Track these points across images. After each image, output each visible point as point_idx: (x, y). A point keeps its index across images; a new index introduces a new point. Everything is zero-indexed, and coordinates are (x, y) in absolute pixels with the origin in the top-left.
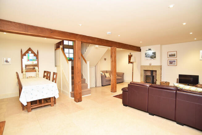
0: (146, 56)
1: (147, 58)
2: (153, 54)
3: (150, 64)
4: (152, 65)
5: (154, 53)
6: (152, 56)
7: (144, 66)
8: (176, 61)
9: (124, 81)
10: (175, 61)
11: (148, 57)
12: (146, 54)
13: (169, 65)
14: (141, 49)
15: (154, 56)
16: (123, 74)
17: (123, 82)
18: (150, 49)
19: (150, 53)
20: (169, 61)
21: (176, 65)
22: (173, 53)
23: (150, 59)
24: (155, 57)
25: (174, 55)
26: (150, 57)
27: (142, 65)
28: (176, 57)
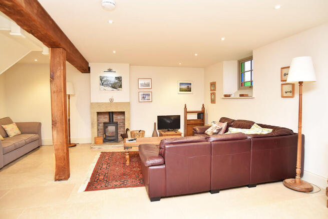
0: (103, 82)
1: (105, 88)
2: (117, 81)
3: (111, 100)
4: (114, 101)
5: (119, 79)
6: (115, 83)
7: (99, 104)
8: (151, 95)
9: (43, 144)
10: (149, 95)
11: (107, 85)
12: (101, 80)
13: (140, 101)
14: (89, 68)
15: (117, 85)
16: (40, 125)
17: (39, 147)
18: (110, 70)
19: (111, 77)
20: (140, 93)
21: (151, 100)
22: (146, 81)
23: (111, 89)
24: (121, 86)
25: (148, 85)
26: (111, 85)
27: (92, 102)
28: (150, 87)
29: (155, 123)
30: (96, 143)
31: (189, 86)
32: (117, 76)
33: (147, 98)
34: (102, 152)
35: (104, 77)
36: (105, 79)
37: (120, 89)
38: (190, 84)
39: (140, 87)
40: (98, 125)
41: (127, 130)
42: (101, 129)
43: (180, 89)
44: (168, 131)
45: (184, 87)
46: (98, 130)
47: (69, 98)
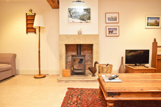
0: (71, 14)
1: (74, 20)
2: (85, 13)
3: (80, 33)
5: (88, 10)
6: (84, 15)
7: (68, 37)
10: (116, 29)
11: (76, 17)
12: (70, 12)
13: (108, 35)
16: (15, 56)
17: (13, 76)
19: (80, 9)
20: (107, 28)
21: (118, 35)
22: (114, 15)
23: (79, 21)
24: (89, 18)
25: (115, 19)
26: (79, 17)
27: (60, 34)
28: (117, 21)
29: (122, 58)
30: (64, 76)
31: (158, 20)
32: (86, 7)
33: (114, 32)
34: (69, 88)
35: (73, 9)
36: (74, 11)
37: (89, 21)
38: (159, 18)
39: (107, 22)
40: (67, 58)
41: (96, 63)
42: (69, 62)
43: (148, 23)
44: (136, 65)
45: (153, 21)
46: (66, 63)
47: (39, 31)
